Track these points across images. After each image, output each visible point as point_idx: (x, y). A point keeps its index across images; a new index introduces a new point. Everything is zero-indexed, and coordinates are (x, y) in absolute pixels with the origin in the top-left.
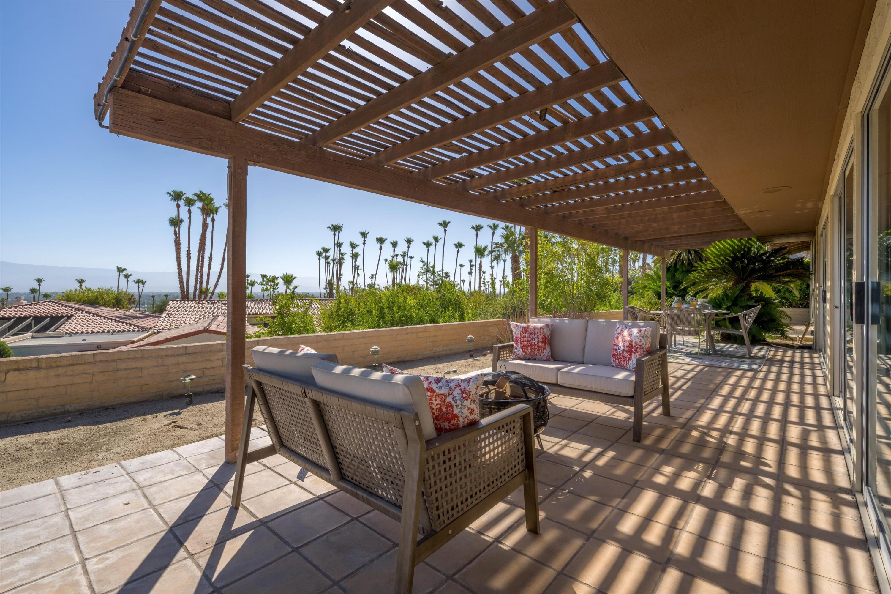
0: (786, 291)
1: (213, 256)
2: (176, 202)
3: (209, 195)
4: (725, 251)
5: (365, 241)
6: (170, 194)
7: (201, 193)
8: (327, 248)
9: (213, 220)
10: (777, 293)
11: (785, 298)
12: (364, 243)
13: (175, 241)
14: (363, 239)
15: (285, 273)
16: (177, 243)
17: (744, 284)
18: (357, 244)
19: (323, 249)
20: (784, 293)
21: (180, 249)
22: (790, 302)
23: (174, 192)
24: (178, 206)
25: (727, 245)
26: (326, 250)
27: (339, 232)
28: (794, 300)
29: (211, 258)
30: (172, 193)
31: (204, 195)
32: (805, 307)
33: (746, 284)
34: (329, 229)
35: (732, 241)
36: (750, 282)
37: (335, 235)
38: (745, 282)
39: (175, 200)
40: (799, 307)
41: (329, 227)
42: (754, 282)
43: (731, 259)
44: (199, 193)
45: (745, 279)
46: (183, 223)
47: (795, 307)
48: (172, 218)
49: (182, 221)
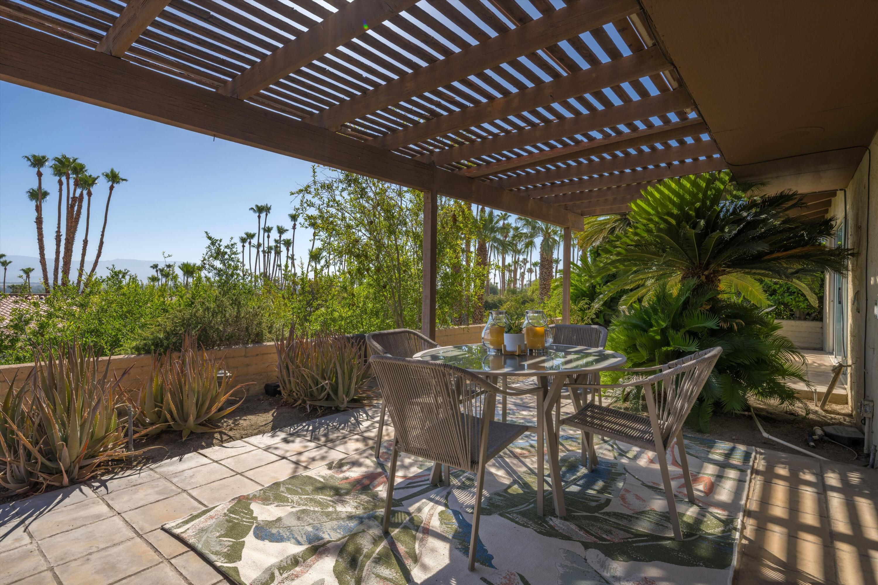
0: (784, 292)
1: (88, 238)
2: (36, 170)
3: (75, 160)
4: (663, 206)
5: (295, 225)
6: (29, 159)
7: (64, 157)
8: (252, 233)
9: (90, 194)
10: (771, 295)
11: (783, 304)
12: (294, 228)
13: (37, 219)
14: (293, 223)
15: (186, 262)
16: (39, 221)
17: (703, 278)
18: (285, 228)
19: (247, 234)
20: (782, 295)
21: (42, 228)
22: (792, 310)
23: (34, 156)
24: (40, 174)
25: (666, 192)
26: (251, 236)
27: (267, 215)
28: (798, 307)
29: (86, 242)
30: (30, 157)
31: (68, 159)
32: (814, 319)
33: (707, 277)
34: (252, 211)
35: (678, 183)
36: (716, 273)
37: (259, 217)
38: (706, 273)
39: (34, 167)
40: (805, 319)
41: (252, 209)
42: (724, 273)
43: (673, 222)
44: (60, 157)
45: (707, 267)
46: (48, 198)
47: (800, 319)
48: (33, 190)
49: (45, 194)
